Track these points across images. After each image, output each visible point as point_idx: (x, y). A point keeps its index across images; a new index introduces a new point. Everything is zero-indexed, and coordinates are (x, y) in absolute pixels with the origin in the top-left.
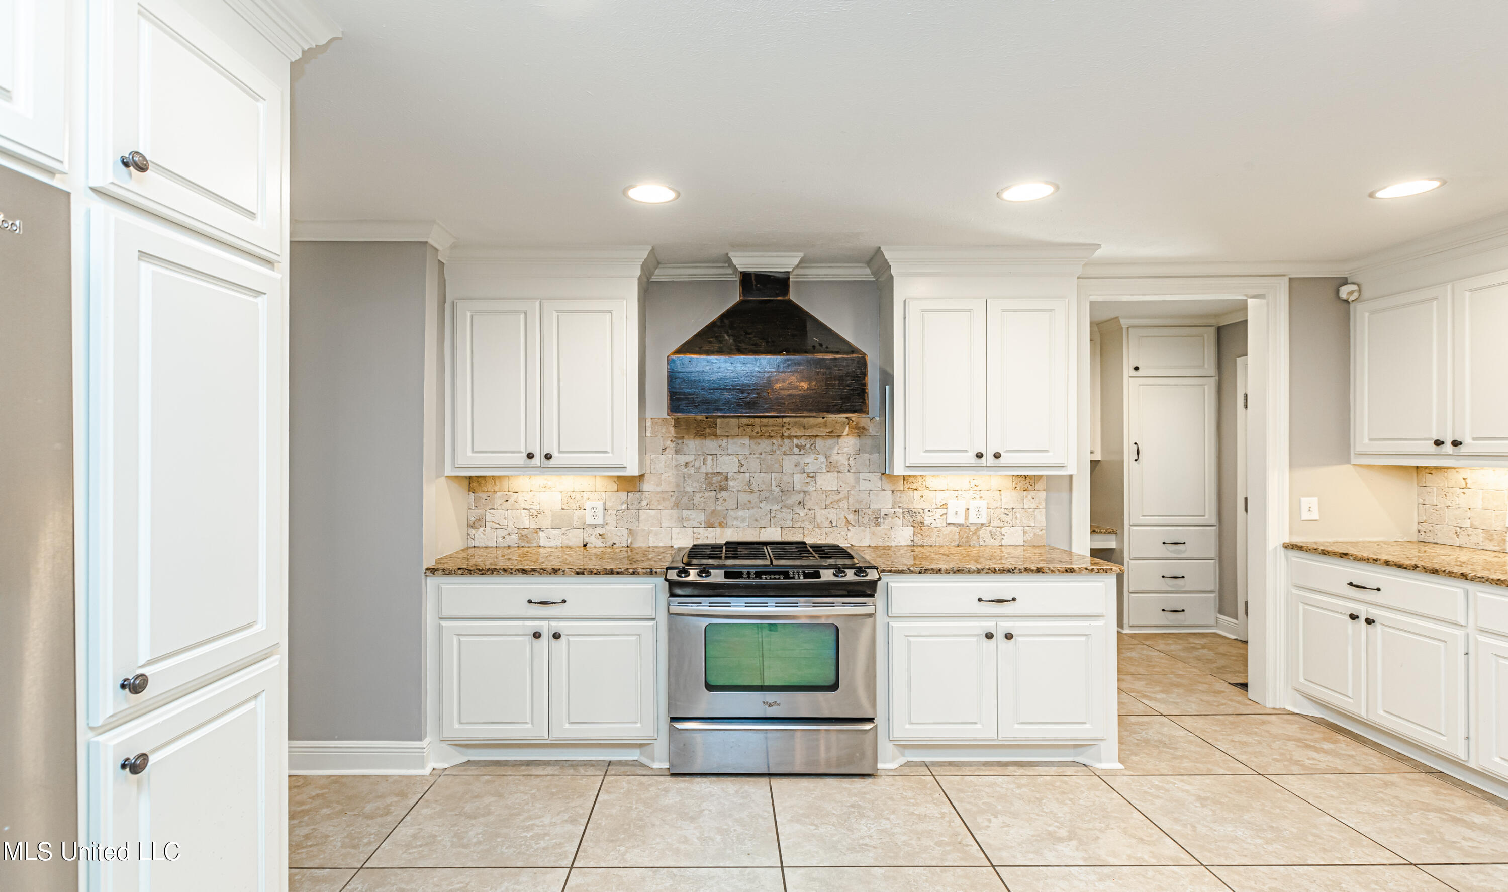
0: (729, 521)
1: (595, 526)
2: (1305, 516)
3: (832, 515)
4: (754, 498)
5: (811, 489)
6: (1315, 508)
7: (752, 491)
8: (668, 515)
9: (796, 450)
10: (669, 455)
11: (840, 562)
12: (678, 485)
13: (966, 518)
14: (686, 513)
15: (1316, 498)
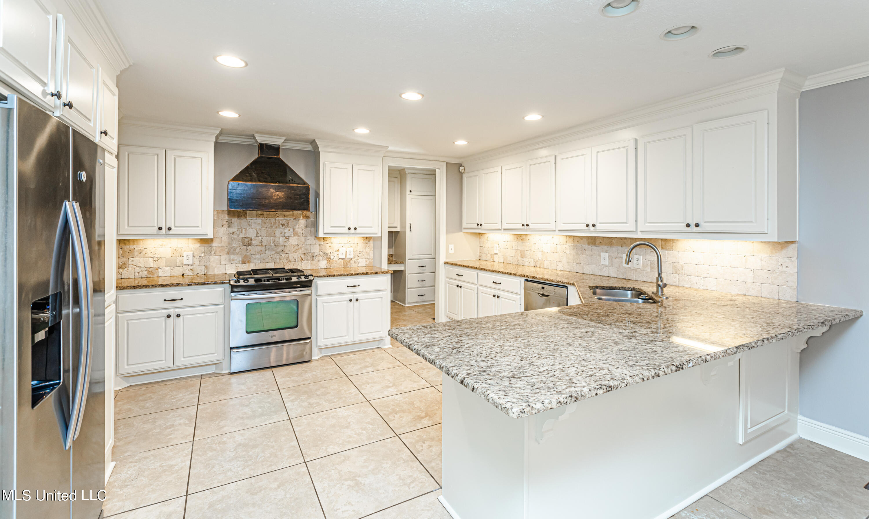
0: (252, 260)
1: (188, 265)
2: (451, 251)
3: (295, 256)
4: (263, 249)
5: (287, 244)
6: (453, 249)
7: (262, 246)
8: (224, 258)
9: (281, 226)
10: (225, 228)
11: (299, 274)
12: (229, 243)
13: (346, 256)
14: (232, 257)
15: (453, 245)
